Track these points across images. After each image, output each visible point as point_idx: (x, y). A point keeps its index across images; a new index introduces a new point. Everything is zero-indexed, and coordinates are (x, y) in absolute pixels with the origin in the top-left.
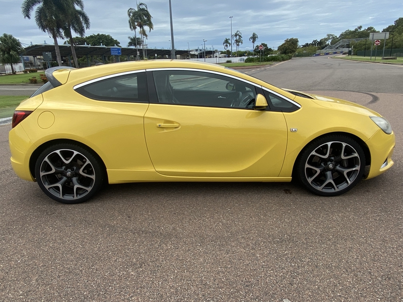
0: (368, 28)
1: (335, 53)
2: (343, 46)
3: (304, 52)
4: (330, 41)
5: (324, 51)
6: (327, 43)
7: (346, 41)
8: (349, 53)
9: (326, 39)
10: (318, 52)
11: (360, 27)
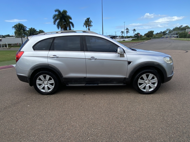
0: (186, 26)
1: (171, 37)
2: (174, 34)
3: (157, 36)
5: (166, 36)
8: (177, 37)
9: (166, 31)
10: (163, 36)
11: (182, 26)
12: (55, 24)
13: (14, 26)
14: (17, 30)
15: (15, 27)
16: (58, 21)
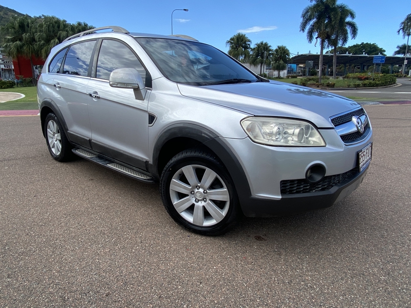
12: (303, 29)
13: (229, 40)
14: (232, 47)
15: (231, 42)
16: (312, 22)
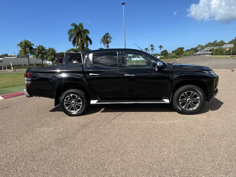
0: (221, 41)
1: (204, 54)
2: (207, 51)
3: (187, 54)
4: (200, 48)
5: (198, 53)
6: (199, 49)
7: (209, 48)
8: (212, 54)
9: (198, 47)
10: (195, 54)
11: (216, 41)
12: (70, 40)
13: (19, 43)
14: (23, 48)
